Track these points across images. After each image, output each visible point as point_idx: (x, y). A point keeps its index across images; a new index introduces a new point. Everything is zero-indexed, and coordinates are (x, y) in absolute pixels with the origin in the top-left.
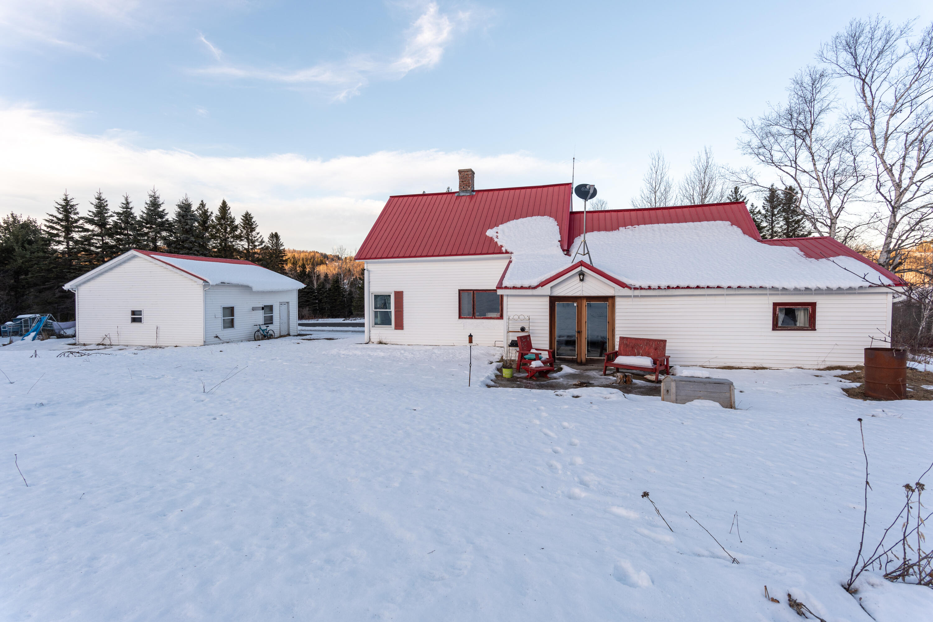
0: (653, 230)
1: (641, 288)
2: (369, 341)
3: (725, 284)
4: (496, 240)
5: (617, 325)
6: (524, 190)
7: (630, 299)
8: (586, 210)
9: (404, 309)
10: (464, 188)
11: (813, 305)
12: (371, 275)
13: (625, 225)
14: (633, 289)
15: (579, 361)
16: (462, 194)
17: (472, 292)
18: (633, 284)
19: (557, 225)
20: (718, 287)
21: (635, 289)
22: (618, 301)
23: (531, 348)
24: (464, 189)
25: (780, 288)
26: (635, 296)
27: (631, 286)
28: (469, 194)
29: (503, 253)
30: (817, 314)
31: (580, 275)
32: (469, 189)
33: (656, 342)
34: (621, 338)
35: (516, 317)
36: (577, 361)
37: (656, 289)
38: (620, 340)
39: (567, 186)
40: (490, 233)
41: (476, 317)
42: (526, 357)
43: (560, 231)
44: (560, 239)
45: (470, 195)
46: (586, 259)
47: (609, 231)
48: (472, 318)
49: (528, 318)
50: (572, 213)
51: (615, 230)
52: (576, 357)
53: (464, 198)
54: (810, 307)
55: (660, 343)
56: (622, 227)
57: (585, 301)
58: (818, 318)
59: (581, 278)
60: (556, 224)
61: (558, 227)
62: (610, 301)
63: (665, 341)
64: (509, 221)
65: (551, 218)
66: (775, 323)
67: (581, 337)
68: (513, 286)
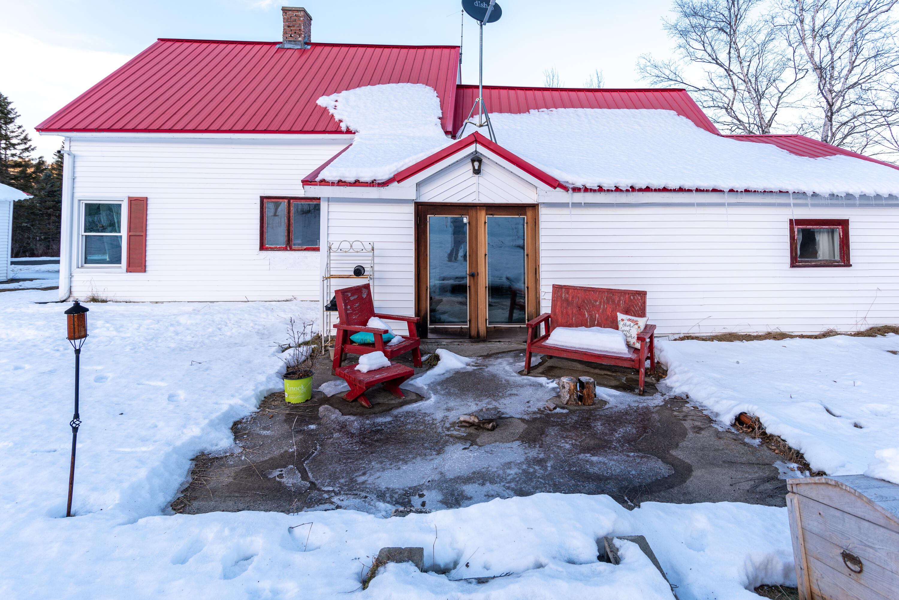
0: (578, 115)
1: (586, 190)
2: (69, 297)
3: (725, 186)
4: (332, 111)
5: (543, 261)
6: (389, 50)
7: (565, 211)
8: (483, 84)
9: (149, 232)
10: (291, 36)
11: (844, 224)
12: (77, 164)
13: (537, 108)
14: (570, 191)
15: (473, 332)
16: (287, 46)
17: (286, 201)
18: (570, 182)
19: (437, 96)
20: (714, 190)
21: (576, 190)
22: (544, 214)
23: (372, 314)
24: (291, 39)
25: (810, 193)
26: (576, 205)
27: (567, 185)
28: (299, 47)
29: (341, 132)
30: (851, 239)
31: (473, 161)
32: (300, 39)
33: (627, 296)
34: (557, 288)
35: (345, 246)
36: (470, 334)
37: (612, 191)
38: (554, 293)
39: (452, 50)
40: (323, 101)
41: (293, 247)
42: (354, 337)
43: (441, 105)
44: (441, 116)
45: (301, 49)
46: (484, 132)
47: (515, 113)
48: (285, 249)
49: (370, 247)
50: (461, 87)
51: (524, 112)
52: (468, 326)
53: (289, 52)
54: (840, 227)
55: (634, 298)
56: (534, 109)
57: (483, 213)
58: (852, 246)
59: (476, 168)
60: (436, 94)
61: (438, 99)
62: (530, 213)
63: (643, 294)
64: (360, 87)
65: (428, 88)
66: (794, 254)
67: (476, 284)
68: (337, 179)
